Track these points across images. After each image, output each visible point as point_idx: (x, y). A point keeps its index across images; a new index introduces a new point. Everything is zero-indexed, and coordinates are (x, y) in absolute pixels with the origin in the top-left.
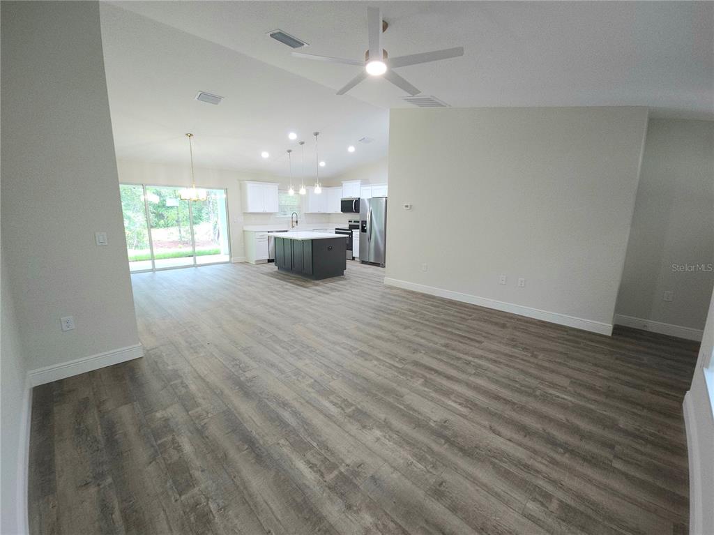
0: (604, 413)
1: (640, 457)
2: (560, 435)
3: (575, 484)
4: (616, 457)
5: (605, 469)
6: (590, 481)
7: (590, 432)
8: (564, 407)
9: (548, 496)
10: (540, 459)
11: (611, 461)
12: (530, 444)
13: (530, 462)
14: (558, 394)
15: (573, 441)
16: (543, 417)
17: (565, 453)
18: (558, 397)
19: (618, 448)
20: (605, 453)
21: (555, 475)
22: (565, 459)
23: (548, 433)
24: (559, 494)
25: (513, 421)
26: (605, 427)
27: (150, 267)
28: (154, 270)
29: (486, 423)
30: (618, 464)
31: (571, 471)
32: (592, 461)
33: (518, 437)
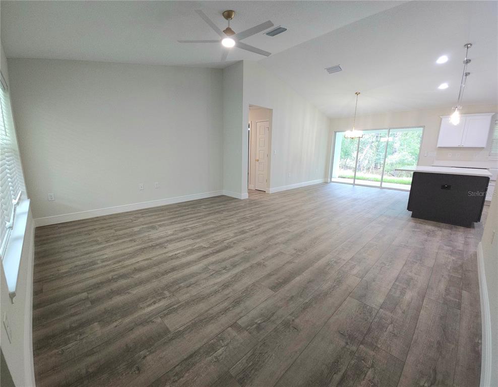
0: (115, 324)
1: (73, 311)
2: (123, 282)
3: (97, 272)
4: (87, 298)
5: (89, 287)
6: (92, 277)
7: (111, 298)
8: (142, 299)
9: (102, 262)
10: (119, 267)
11: (88, 293)
12: (129, 268)
13: (120, 264)
14: (157, 305)
15: (115, 286)
16: (141, 283)
17: (112, 277)
18: (155, 303)
19: (89, 305)
20: (94, 295)
21: (107, 268)
22: (110, 276)
23: (129, 278)
24: (101, 265)
25: (149, 268)
26: (106, 311)
27: (352, 182)
28: (354, 184)
29: (155, 259)
30: (84, 295)
31: (103, 274)
32: (98, 286)
33: (137, 266)
